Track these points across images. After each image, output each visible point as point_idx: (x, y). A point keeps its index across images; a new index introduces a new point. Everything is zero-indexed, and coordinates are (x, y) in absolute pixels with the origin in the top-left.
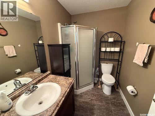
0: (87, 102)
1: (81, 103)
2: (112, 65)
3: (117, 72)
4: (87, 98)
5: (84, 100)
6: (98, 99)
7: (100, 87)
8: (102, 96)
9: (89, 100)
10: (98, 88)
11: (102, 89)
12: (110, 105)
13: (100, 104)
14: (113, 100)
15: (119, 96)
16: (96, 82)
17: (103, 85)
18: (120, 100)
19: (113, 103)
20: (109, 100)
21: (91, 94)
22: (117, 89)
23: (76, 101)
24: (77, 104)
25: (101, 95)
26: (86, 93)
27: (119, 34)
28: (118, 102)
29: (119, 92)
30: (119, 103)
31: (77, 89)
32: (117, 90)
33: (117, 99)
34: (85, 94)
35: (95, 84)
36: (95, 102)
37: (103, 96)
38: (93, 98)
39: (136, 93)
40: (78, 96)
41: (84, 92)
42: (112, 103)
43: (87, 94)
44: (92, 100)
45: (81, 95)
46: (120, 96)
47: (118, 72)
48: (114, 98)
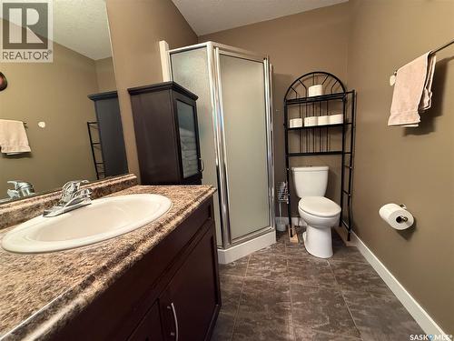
0: (259, 282)
1: (240, 285)
2: (326, 168)
3: (342, 190)
4: (259, 271)
5: (247, 278)
6: (294, 271)
7: (295, 239)
8: (304, 264)
9: (265, 275)
10: (290, 244)
11: (302, 244)
12: (335, 283)
13: (301, 283)
14: (342, 271)
15: (357, 257)
16: (282, 227)
17: (304, 235)
18: (363, 269)
19: (342, 277)
20: (328, 271)
21: (270, 260)
22: (349, 240)
23: (224, 282)
24: (227, 289)
25: (300, 260)
26: (254, 259)
27: (336, 78)
28: (357, 273)
29: (355, 250)
30: (362, 276)
31: (223, 247)
32: (348, 244)
33: (353, 266)
34: (251, 262)
35: (279, 235)
36: (286, 279)
37: (307, 263)
38: (278, 270)
39: (411, 220)
40: (230, 267)
41: (247, 258)
42: (338, 279)
43: (257, 261)
44: (274, 274)
45: (239, 266)
46: (361, 258)
47: (346, 189)
48: (343, 264)
